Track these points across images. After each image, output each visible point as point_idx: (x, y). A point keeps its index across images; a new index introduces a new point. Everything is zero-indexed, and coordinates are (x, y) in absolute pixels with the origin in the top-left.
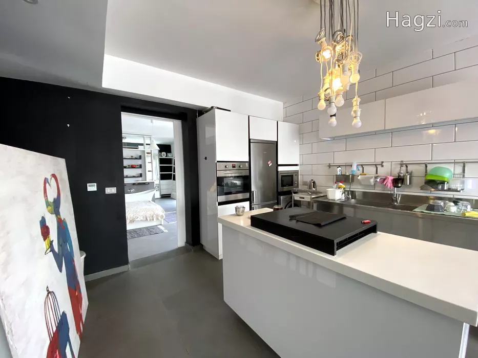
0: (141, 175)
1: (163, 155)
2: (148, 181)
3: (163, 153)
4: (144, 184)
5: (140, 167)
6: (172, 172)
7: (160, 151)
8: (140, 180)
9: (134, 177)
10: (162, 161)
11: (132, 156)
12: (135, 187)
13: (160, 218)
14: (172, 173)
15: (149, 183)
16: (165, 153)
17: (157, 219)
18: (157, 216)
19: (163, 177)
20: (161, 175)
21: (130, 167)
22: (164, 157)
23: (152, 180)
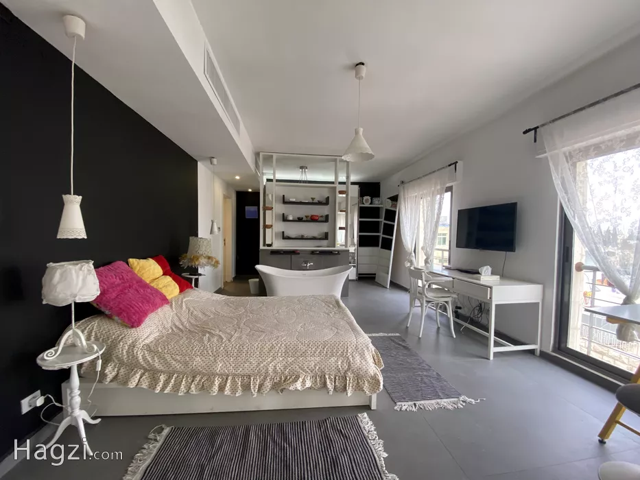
0: (326, 237)
1: (367, 201)
2: (338, 247)
3: (365, 198)
4: (330, 253)
5: (326, 219)
6: (378, 232)
7: (362, 194)
8: (324, 246)
9: (314, 238)
10: (363, 212)
11: (313, 199)
12: (315, 257)
13: (366, 387)
14: (381, 235)
15: (339, 252)
16: (369, 198)
17: (359, 388)
18: (359, 377)
19: (363, 242)
20: (360, 238)
21: (309, 219)
22: (367, 205)
23: (346, 246)
